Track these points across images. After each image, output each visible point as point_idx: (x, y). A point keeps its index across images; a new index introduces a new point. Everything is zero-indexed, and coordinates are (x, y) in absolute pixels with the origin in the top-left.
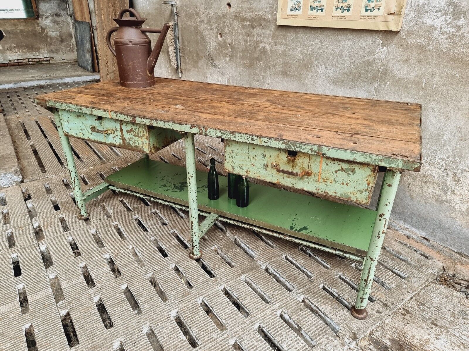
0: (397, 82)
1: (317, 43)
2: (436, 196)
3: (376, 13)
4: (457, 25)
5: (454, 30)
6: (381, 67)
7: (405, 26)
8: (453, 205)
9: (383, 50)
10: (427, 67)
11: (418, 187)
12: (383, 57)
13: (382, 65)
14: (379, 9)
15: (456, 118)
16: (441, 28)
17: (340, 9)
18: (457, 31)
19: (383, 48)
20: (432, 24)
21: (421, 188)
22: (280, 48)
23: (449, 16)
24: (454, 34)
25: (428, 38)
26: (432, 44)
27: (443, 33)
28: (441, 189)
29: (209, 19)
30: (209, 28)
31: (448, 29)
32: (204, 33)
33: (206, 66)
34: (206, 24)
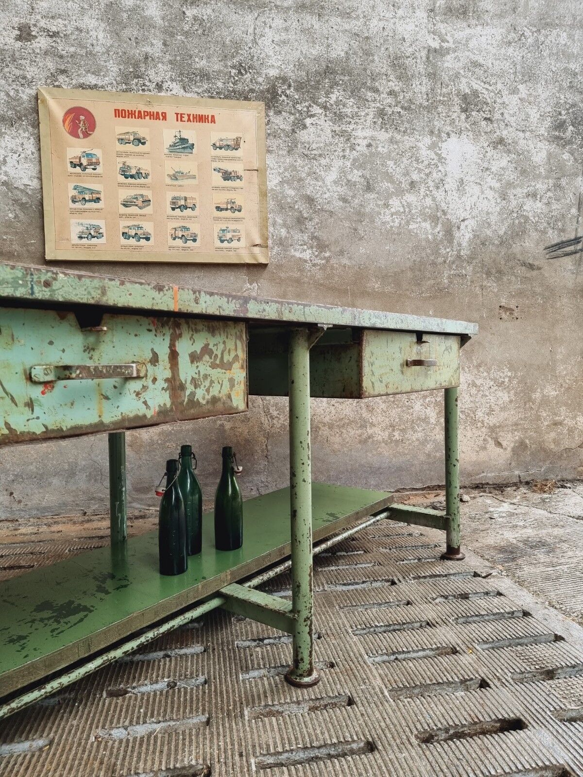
2: (358, 437)
3: (235, 244)
4: (325, 258)
5: (323, 262)
8: (375, 439)
9: (251, 287)
11: (337, 435)
14: (239, 240)
16: (311, 261)
17: (181, 238)
18: (327, 262)
19: (251, 285)
20: (301, 257)
21: (341, 436)
23: (314, 249)
24: (324, 265)
25: (301, 270)
26: (306, 277)
27: (314, 265)
28: (360, 427)
31: (318, 261)
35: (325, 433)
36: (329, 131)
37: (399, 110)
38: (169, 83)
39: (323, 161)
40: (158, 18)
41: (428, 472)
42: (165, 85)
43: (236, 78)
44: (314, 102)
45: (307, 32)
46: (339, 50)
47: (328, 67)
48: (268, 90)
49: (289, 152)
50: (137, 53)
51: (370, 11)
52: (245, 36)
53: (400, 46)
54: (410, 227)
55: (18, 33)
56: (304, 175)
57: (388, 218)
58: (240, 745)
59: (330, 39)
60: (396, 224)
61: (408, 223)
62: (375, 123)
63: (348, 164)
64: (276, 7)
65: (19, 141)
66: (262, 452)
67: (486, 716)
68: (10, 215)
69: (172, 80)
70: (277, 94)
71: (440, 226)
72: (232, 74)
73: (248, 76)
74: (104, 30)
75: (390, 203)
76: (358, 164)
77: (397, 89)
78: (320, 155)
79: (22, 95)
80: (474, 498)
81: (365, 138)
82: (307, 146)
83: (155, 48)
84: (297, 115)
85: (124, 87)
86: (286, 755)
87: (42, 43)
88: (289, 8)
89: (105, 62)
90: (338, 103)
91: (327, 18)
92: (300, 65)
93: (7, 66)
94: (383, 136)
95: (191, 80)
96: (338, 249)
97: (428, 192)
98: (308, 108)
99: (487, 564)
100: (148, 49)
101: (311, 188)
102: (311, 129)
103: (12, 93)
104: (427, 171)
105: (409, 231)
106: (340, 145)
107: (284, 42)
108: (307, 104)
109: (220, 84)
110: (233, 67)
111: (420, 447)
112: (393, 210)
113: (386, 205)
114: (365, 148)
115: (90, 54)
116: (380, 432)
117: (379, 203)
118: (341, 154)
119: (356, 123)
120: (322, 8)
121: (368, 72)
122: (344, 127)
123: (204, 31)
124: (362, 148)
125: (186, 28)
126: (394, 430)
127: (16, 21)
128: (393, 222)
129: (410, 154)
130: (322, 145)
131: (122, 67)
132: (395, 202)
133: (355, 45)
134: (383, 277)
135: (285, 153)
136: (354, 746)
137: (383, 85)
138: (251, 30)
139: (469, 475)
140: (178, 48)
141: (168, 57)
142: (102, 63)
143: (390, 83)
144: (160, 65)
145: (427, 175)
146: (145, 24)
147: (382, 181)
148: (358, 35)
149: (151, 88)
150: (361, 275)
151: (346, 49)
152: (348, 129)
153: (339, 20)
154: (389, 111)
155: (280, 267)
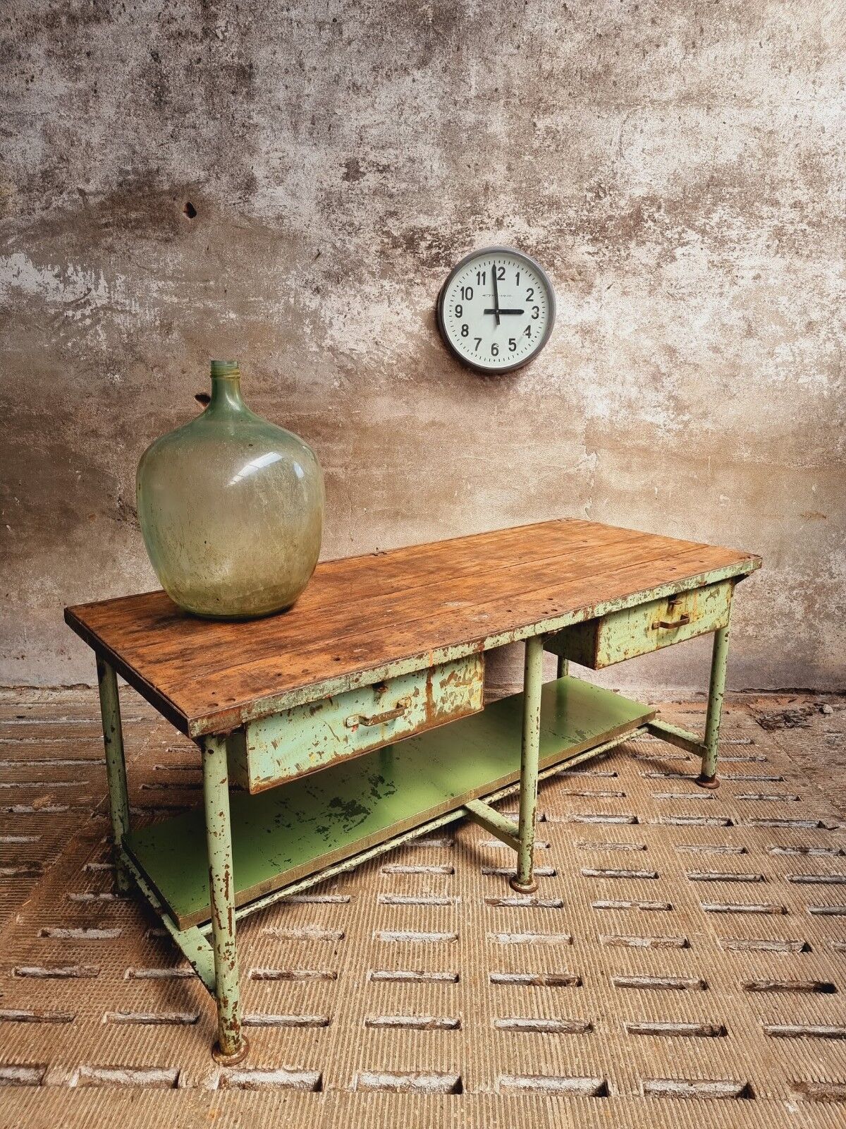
0: (620, 496)
1: (467, 456)
4: (683, 421)
5: (681, 426)
6: (590, 480)
7: (618, 426)
9: (589, 457)
10: (656, 472)
12: (591, 466)
13: (593, 476)
16: (665, 426)
18: (685, 427)
19: (589, 454)
20: (653, 421)
23: (671, 411)
24: (681, 431)
25: (651, 437)
26: (657, 445)
27: (668, 431)
29: (122, 426)
30: (123, 447)
31: (674, 426)
32: (99, 459)
33: (109, 534)
34: (107, 439)
36: (705, 262)
37: (804, 226)
38: (511, 217)
39: (693, 302)
40: (504, 135)
41: (784, 674)
42: (506, 223)
43: (593, 204)
44: (689, 227)
45: (691, 132)
46: (729, 155)
47: (713, 177)
48: (631, 216)
49: (650, 292)
50: (476, 183)
51: (779, 93)
52: (608, 147)
53: (815, 140)
54: (801, 381)
55: (345, 170)
56: (666, 320)
57: (771, 371)
58: (600, 966)
59: (720, 139)
60: (782, 378)
61: (797, 375)
62: (768, 247)
63: (726, 303)
64: (652, 102)
65: (345, 300)
67: (804, 977)
68: (336, 384)
69: (515, 213)
70: (643, 220)
71: (840, 379)
72: (588, 199)
73: (606, 200)
74: (441, 158)
75: (776, 351)
76: (740, 302)
77: (804, 199)
78: (690, 294)
79: (348, 246)
80: (839, 709)
81: (752, 268)
82: (674, 283)
83: (497, 174)
84: (666, 244)
85: (459, 226)
86: (636, 979)
87: (371, 180)
88: (668, 103)
89: (440, 197)
90: (719, 225)
91: (717, 110)
92: (675, 178)
93: (334, 211)
94: (778, 263)
95: (537, 211)
96: (701, 411)
97: (830, 335)
98: (680, 234)
99: (837, 813)
100: (489, 177)
101: (674, 337)
102: (681, 262)
103: (338, 244)
104: (833, 307)
105: (797, 386)
106: (717, 280)
107: (658, 150)
108: (679, 229)
109: (571, 213)
110: (589, 190)
111: (779, 645)
112: (779, 360)
113: (771, 354)
114: (751, 281)
115: (423, 189)
117: (761, 351)
118: (718, 291)
119: (742, 249)
120: (714, 96)
121: (768, 179)
122: (725, 257)
123: (558, 146)
124: (747, 282)
125: (536, 144)
126: (747, 625)
127: (344, 156)
128: (778, 374)
129: (812, 286)
130: (693, 281)
131: (458, 203)
132: (783, 351)
133: (753, 144)
134: (756, 444)
135: (645, 293)
136: (690, 982)
137: (785, 196)
138: (616, 139)
139: (837, 680)
140: (524, 171)
141: (512, 185)
142: (436, 200)
143: (796, 192)
144: (502, 196)
145: (833, 313)
146: (487, 145)
147: (769, 323)
148: (758, 130)
149: (489, 225)
150: (727, 441)
151: (738, 151)
152: (731, 258)
153: (735, 111)
154: (790, 229)
155: (625, 434)
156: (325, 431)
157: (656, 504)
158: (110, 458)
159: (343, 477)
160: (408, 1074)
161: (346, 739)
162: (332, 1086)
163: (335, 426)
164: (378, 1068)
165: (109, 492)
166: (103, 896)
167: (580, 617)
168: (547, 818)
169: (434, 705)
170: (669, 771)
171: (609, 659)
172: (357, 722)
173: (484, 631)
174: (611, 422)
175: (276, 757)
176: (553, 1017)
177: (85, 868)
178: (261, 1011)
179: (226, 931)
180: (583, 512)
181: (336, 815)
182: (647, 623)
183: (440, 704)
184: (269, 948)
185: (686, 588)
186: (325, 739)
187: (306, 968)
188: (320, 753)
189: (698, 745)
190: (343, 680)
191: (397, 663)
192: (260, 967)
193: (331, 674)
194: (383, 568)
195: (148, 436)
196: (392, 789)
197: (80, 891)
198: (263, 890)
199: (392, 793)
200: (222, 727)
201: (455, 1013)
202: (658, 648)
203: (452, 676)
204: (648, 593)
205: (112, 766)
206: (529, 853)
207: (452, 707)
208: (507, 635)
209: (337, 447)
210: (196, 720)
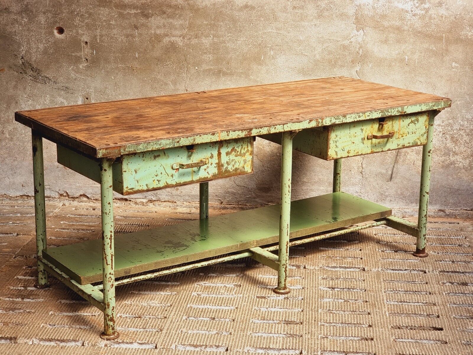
0: (380, 62)
1: (271, 31)
2: (441, 163)
4: (425, 8)
5: (423, 12)
6: (359, 49)
7: (378, 11)
8: (457, 165)
9: (358, 33)
10: (407, 45)
12: (360, 39)
13: (361, 47)
15: (441, 86)
16: (412, 11)
18: (426, 13)
19: (358, 31)
20: (403, 8)
22: (206, 42)
24: (423, 16)
25: (402, 19)
26: (407, 25)
27: (414, 15)
28: (444, 154)
29: (27, 6)
30: (26, 20)
31: (418, 12)
32: (9, 29)
33: (14, 83)
34: (16, 14)
35: (412, 157)
58: (315, 318)
66: (358, 168)
67: (428, 325)
116: (461, 160)
150: (456, 24)
155: (384, 17)
156: (169, 11)
157: (407, 69)
158: (17, 28)
159: (181, 44)
160: (201, 346)
161: (172, 176)
162: (162, 347)
163: (176, 7)
164: (186, 343)
165: (15, 53)
166: (29, 288)
167: (313, 124)
168: (306, 267)
169: (222, 165)
170: (396, 249)
171: (337, 154)
172: (178, 167)
173: (252, 126)
174: (373, 8)
175: (136, 179)
176: (282, 332)
177: (16, 277)
178: (125, 326)
179: (110, 266)
180: (354, 73)
181: (168, 247)
182: (365, 134)
183: (226, 165)
184: (128, 308)
185: (390, 114)
186: (161, 173)
187: (149, 315)
188: (159, 181)
189: (414, 229)
190: (171, 141)
191: (200, 136)
192: (124, 314)
193: (165, 137)
194: (202, 99)
195: (44, 13)
196: (204, 238)
197: (16, 285)
198: (126, 272)
199: (204, 240)
200: (112, 155)
201: (229, 330)
202: (372, 153)
203: (233, 150)
204: (361, 114)
205: (39, 207)
206: (284, 269)
207: (233, 168)
208: (266, 129)
209: (177, 23)
210: (100, 149)
